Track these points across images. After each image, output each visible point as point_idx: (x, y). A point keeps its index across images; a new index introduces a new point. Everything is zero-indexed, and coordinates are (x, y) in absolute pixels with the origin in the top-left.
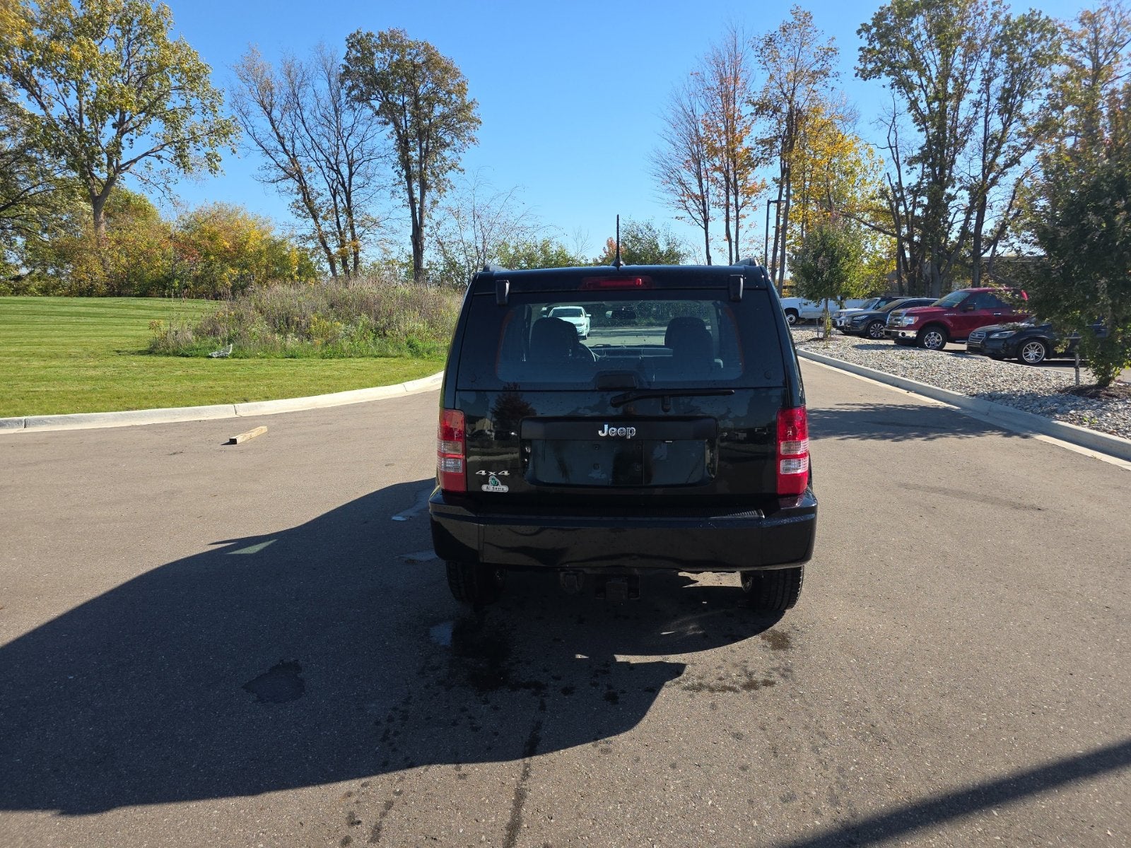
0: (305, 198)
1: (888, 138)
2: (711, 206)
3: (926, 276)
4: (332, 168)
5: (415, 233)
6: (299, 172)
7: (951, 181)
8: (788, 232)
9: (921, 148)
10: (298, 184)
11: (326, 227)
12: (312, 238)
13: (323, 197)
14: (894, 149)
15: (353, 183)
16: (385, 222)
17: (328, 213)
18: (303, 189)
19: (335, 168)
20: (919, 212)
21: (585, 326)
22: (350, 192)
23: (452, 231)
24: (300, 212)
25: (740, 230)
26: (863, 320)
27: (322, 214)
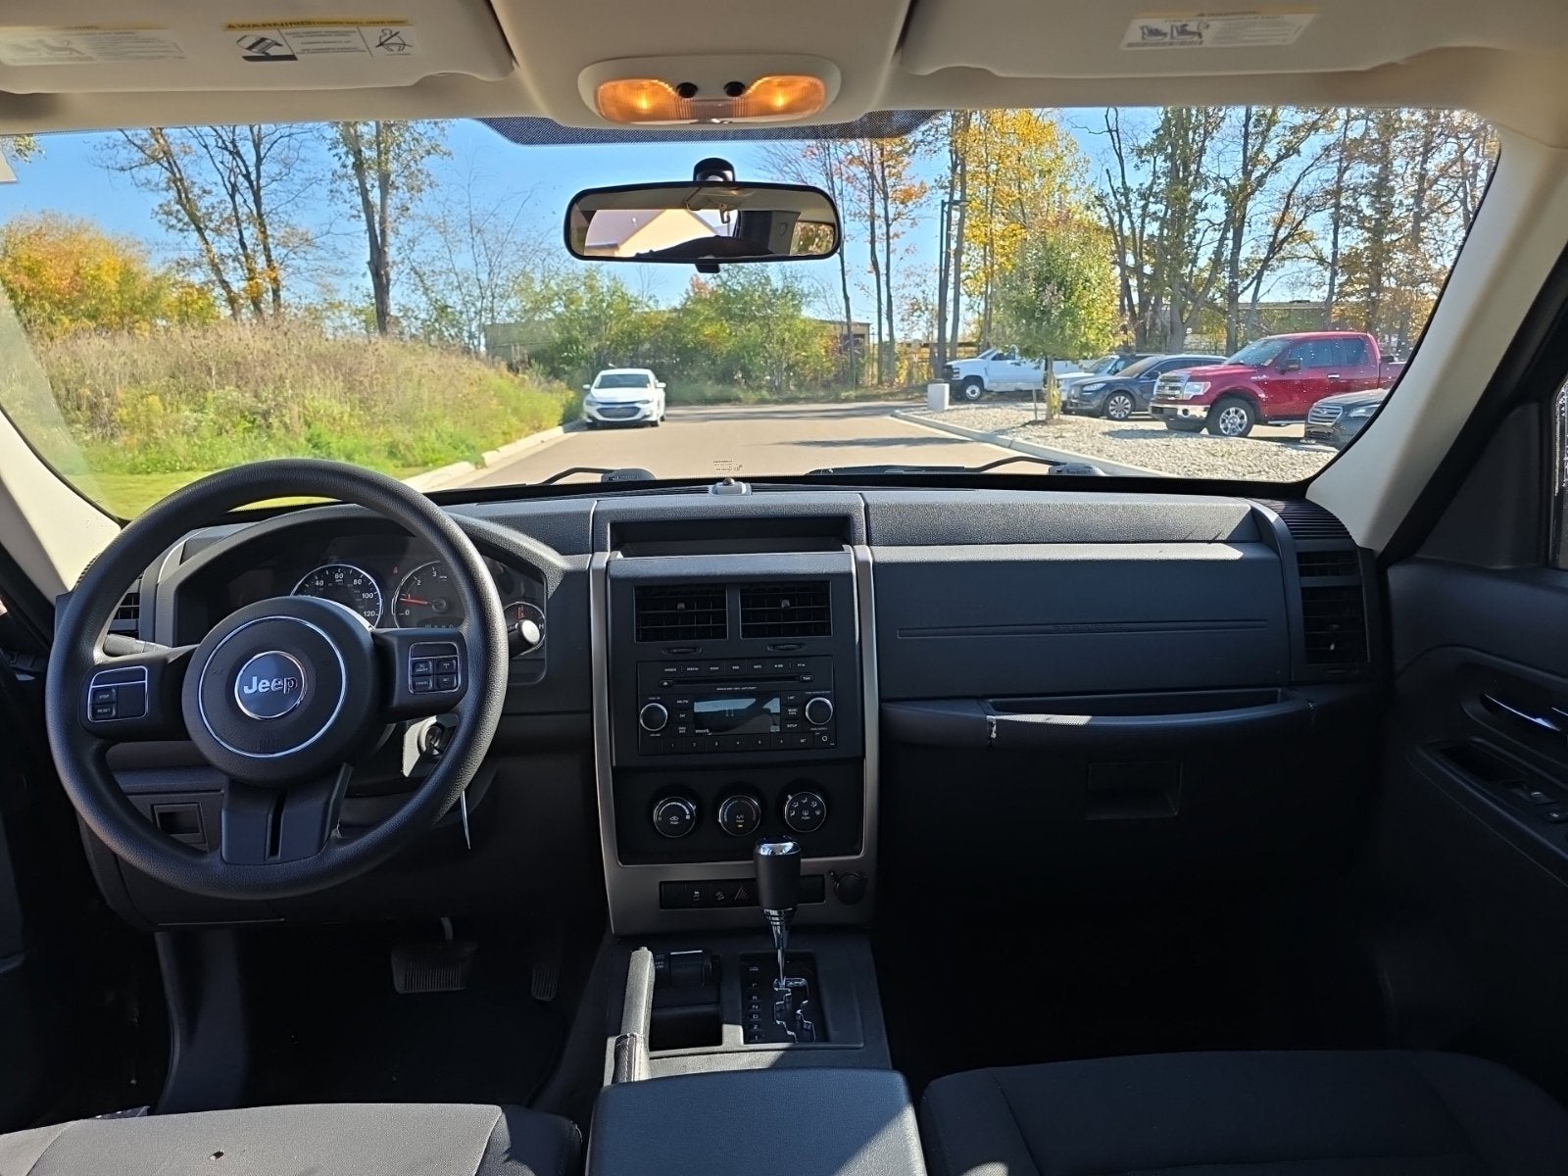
0: (180, 197)
1: (1106, 116)
2: (847, 218)
3: (1163, 326)
4: (226, 148)
5: (375, 257)
6: (167, 153)
7: (1201, 181)
8: (964, 259)
9: (1156, 131)
10: (169, 174)
11: (224, 246)
12: (198, 265)
13: (213, 197)
14: (1114, 134)
15: (263, 174)
16: (323, 239)
17: (223, 223)
18: (177, 182)
19: (230, 147)
20: (1153, 228)
21: (656, 402)
22: (259, 188)
23: (436, 254)
24: (174, 221)
25: (891, 256)
26: (1097, 392)
27: (212, 225)
